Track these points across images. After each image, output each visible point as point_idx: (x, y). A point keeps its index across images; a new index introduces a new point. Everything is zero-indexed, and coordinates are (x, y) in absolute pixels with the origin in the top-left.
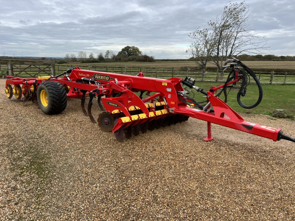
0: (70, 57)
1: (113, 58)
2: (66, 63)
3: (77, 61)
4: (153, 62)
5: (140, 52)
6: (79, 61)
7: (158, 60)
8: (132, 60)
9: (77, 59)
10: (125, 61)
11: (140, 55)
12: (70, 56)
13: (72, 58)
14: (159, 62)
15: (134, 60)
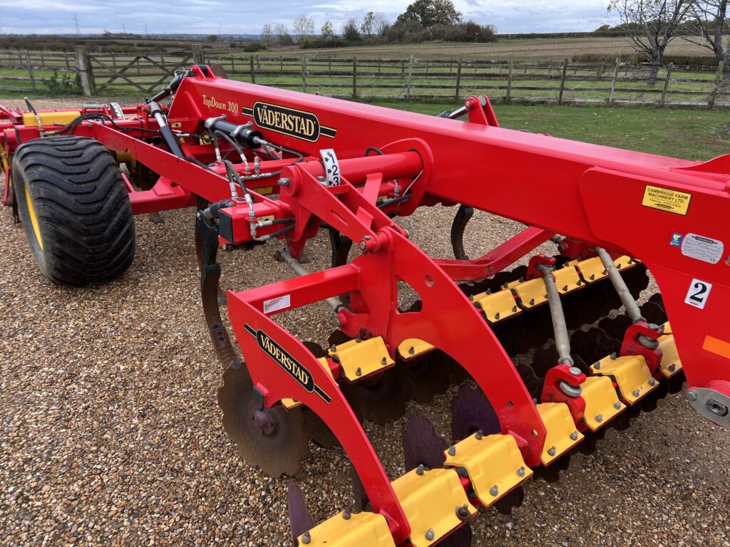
0: (274, 33)
1: (384, 34)
2: (264, 48)
3: (293, 44)
4: (490, 43)
5: (456, 15)
6: (298, 44)
7: (506, 37)
8: (434, 39)
9: (294, 38)
10: (415, 41)
11: (457, 22)
12: (274, 31)
13: (280, 37)
14: (506, 43)
15: (440, 38)
